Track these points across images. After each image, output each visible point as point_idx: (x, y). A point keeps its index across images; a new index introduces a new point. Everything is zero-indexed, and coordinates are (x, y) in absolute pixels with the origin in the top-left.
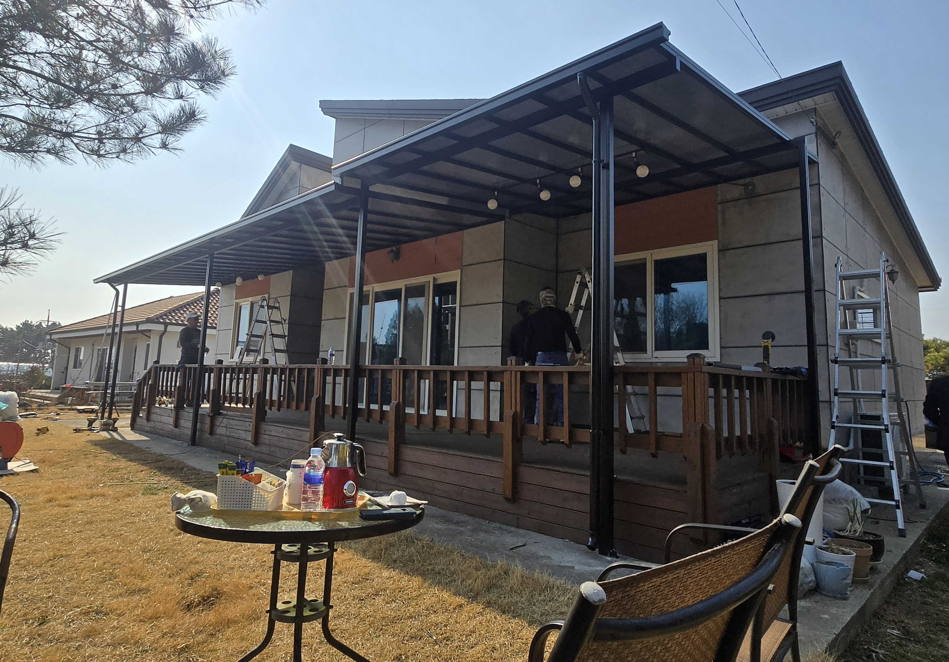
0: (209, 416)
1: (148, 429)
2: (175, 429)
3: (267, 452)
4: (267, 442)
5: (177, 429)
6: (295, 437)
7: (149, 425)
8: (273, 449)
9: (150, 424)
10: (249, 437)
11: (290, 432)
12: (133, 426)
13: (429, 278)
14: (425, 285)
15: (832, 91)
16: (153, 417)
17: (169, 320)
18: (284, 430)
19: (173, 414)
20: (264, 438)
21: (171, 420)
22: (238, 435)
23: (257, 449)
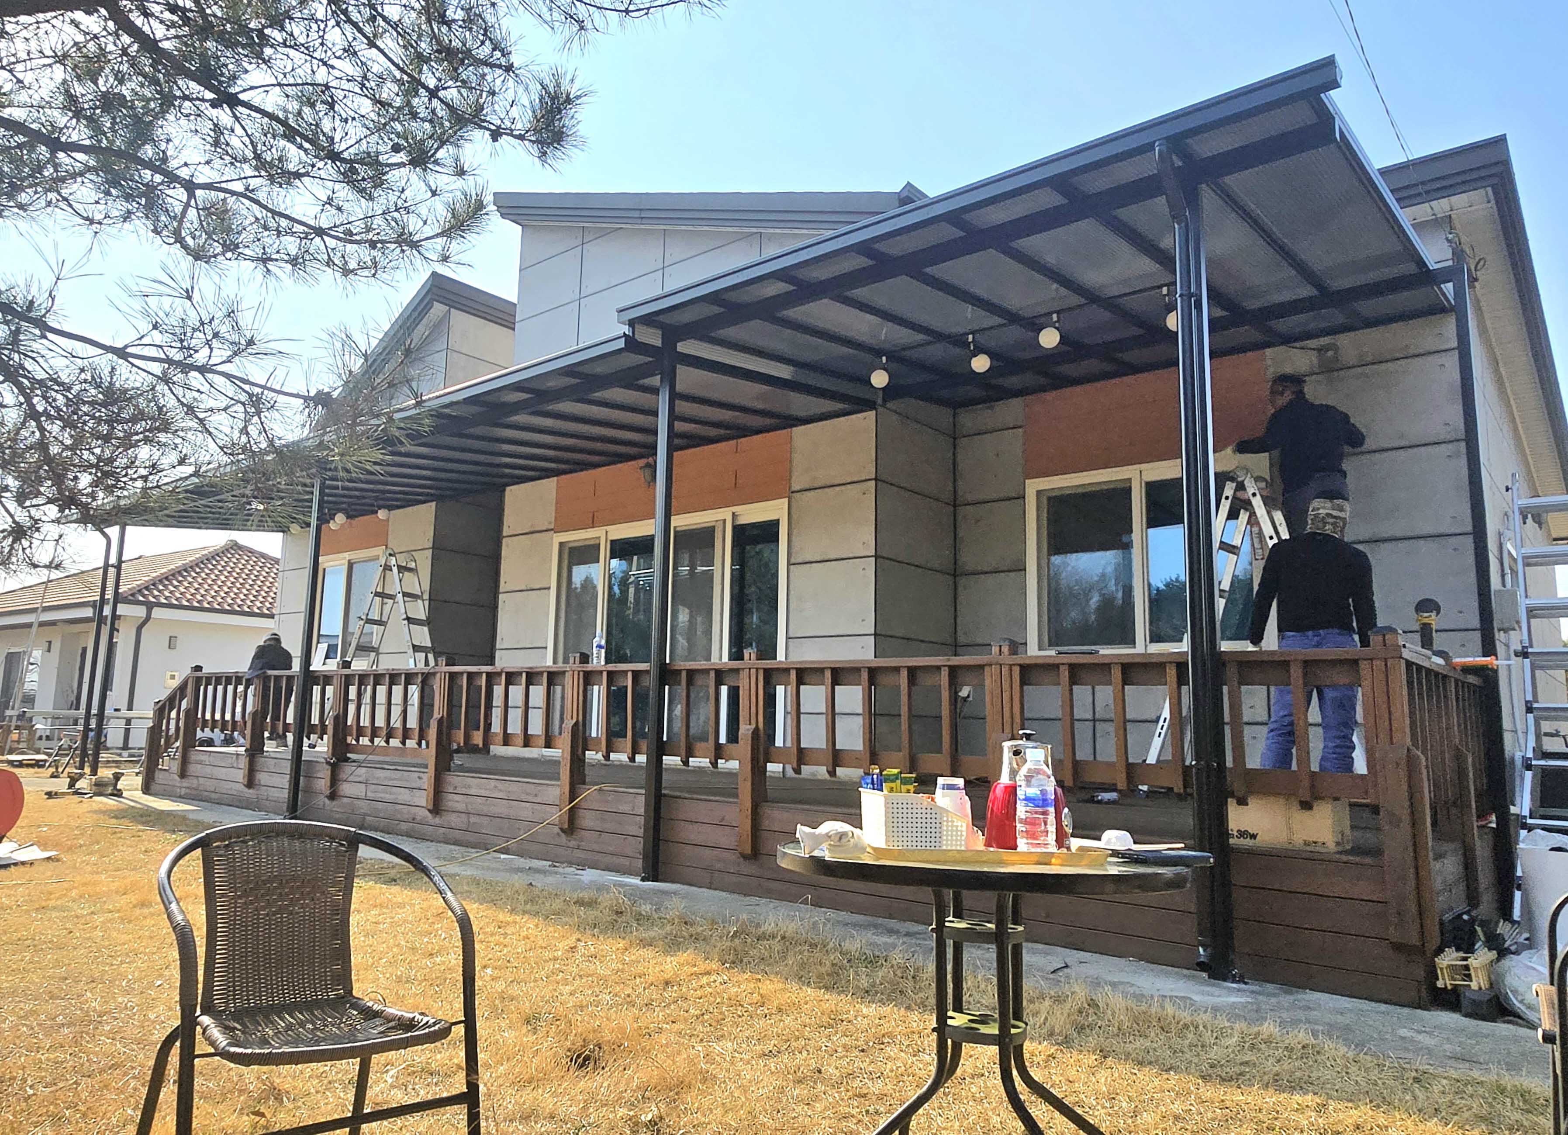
0: (328, 763)
1: (183, 792)
2: (246, 790)
3: (464, 827)
4: (461, 807)
5: (251, 791)
6: (524, 797)
7: (185, 785)
8: (473, 819)
9: (185, 783)
10: (423, 799)
11: (514, 787)
12: (147, 789)
13: (725, 514)
14: (714, 527)
15: (1485, 187)
16: (193, 769)
17: (154, 597)
18: (498, 784)
19: (243, 763)
20: (453, 801)
21: (240, 775)
22: (393, 797)
23: (437, 820)
